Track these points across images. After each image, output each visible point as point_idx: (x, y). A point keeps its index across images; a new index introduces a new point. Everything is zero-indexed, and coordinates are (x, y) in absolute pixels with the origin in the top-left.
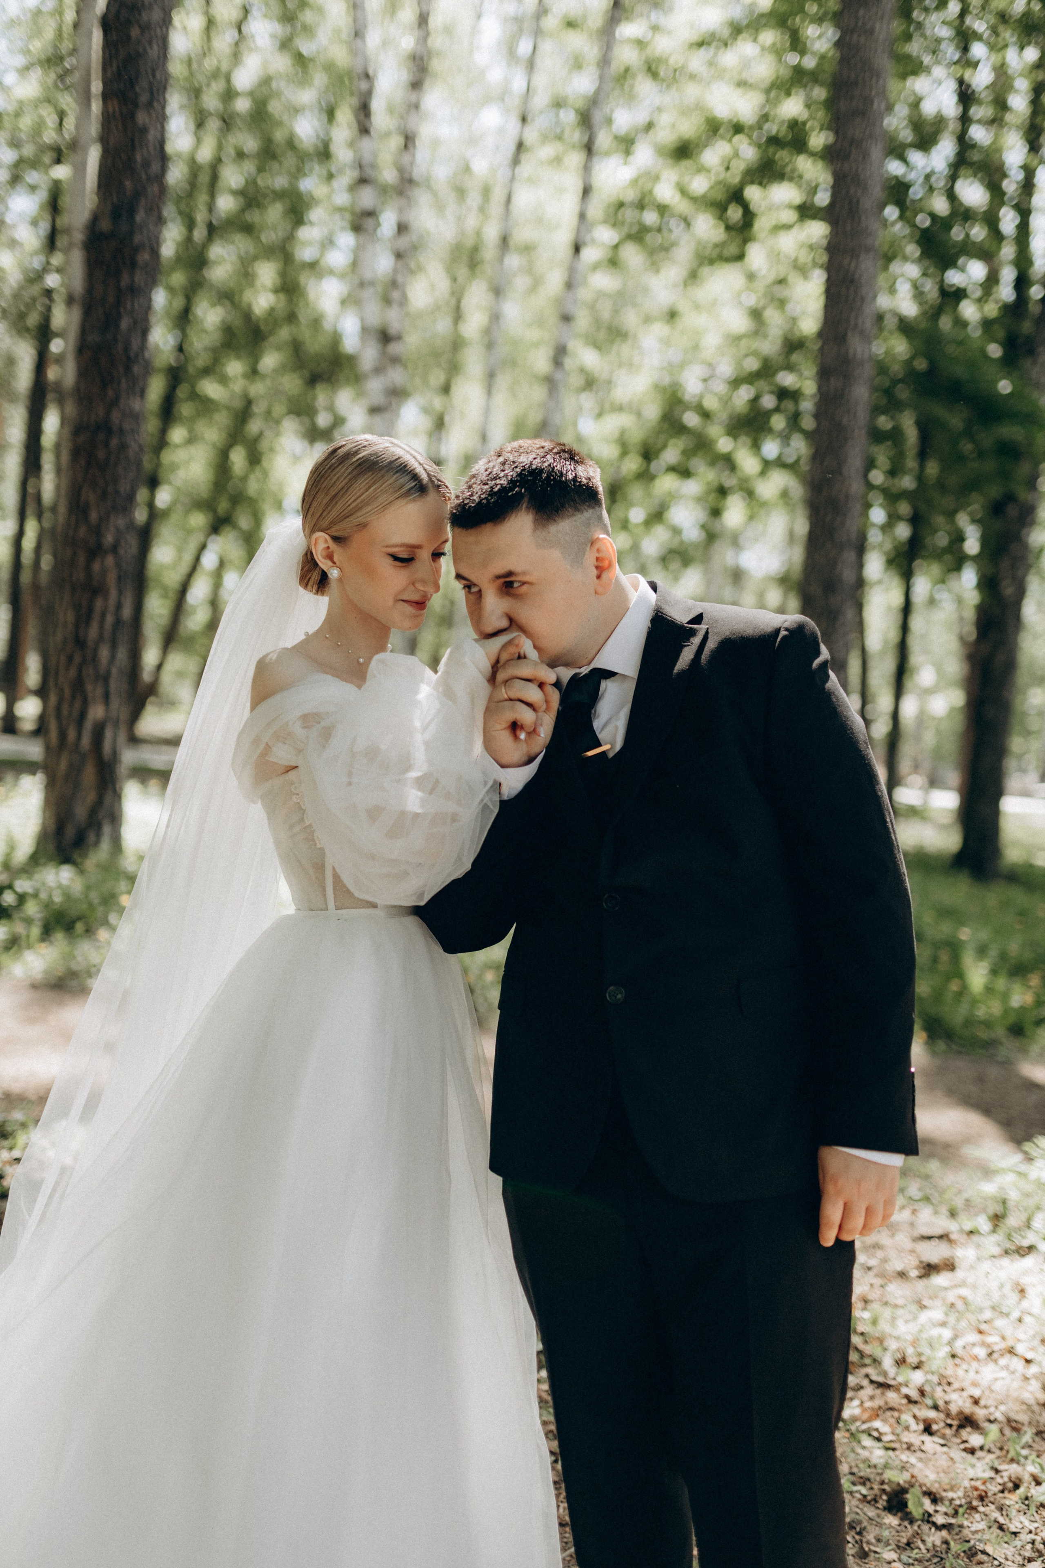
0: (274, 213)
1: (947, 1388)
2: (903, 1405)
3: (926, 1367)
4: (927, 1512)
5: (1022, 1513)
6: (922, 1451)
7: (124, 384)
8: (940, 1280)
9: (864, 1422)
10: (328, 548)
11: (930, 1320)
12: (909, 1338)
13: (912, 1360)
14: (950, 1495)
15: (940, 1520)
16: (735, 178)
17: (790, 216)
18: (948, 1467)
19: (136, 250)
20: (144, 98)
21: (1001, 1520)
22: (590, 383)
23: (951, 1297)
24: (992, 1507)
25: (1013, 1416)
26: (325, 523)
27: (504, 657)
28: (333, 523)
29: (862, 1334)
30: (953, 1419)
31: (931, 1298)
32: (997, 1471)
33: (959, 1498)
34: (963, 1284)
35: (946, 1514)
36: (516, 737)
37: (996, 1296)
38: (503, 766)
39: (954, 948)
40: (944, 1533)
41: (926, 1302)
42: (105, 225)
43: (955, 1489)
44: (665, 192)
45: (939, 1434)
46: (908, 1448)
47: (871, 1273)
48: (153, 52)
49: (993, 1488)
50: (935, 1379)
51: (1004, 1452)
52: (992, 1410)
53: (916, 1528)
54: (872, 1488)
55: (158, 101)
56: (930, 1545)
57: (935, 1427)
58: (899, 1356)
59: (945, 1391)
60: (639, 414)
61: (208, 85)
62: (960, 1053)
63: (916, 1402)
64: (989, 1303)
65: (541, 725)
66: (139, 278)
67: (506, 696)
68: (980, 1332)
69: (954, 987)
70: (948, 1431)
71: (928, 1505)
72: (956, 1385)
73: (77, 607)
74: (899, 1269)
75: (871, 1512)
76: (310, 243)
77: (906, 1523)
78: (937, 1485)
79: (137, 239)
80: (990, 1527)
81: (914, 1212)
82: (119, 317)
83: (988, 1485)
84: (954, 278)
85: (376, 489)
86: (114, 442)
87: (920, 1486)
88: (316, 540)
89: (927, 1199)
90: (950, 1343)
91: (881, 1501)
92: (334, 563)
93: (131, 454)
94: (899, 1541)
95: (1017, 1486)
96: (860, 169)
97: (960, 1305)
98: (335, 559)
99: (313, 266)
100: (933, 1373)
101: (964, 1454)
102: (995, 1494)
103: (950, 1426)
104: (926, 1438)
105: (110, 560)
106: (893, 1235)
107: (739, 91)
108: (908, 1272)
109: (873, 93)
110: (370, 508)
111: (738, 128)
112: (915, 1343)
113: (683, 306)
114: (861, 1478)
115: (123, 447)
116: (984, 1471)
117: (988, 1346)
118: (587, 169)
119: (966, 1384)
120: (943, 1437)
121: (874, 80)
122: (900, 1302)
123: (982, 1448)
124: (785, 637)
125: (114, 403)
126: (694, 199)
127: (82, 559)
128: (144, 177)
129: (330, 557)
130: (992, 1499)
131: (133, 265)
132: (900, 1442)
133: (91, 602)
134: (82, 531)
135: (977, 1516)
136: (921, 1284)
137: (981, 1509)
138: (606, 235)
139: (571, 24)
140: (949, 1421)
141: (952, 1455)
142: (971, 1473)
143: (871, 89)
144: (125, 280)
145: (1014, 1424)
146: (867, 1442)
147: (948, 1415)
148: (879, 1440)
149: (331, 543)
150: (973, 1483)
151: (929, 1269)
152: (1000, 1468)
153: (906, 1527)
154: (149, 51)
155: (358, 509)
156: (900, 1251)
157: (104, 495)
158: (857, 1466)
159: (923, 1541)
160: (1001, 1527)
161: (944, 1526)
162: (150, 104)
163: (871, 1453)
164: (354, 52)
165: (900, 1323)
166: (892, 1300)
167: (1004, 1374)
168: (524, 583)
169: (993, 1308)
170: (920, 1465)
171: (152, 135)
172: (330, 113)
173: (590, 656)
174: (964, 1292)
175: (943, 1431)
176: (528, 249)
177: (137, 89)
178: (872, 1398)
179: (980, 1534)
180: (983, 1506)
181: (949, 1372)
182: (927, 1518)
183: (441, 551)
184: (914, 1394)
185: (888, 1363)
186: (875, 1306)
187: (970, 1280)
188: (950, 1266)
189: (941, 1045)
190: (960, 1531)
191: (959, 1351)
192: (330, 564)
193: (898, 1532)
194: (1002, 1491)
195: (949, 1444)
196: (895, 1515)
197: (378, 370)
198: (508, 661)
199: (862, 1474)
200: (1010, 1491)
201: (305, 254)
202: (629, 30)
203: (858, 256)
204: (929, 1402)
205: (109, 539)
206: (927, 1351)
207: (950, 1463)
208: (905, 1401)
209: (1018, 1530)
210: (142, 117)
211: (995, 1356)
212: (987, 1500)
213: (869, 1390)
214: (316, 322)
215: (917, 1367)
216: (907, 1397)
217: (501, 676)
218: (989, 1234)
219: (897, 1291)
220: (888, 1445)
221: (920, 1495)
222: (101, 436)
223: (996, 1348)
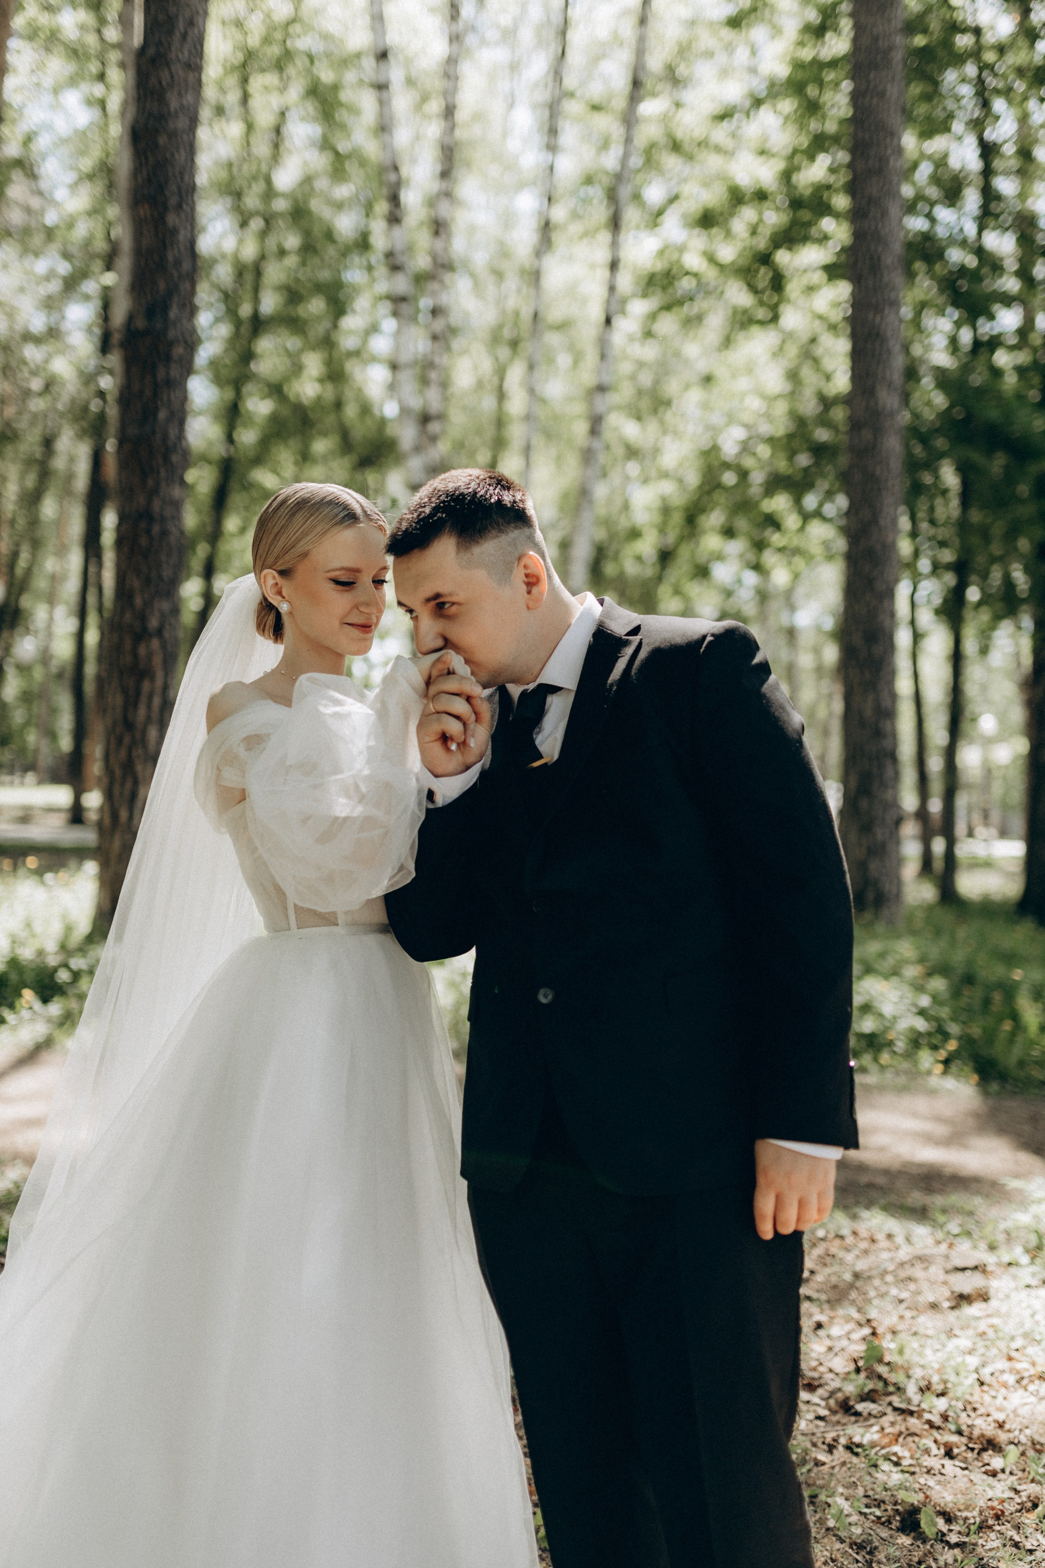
0: (316, 306)
1: (972, 1414)
2: (926, 1430)
3: (951, 1395)
4: (941, 1531)
5: (1039, 1532)
6: (942, 1474)
7: (163, 473)
8: (974, 1310)
9: (883, 1448)
10: (277, 584)
11: (957, 1347)
12: (936, 1366)
13: (939, 1388)
14: (964, 1514)
15: (953, 1538)
16: (762, 243)
17: (818, 277)
18: (967, 1489)
19: (171, 344)
20: (173, 201)
21: (1017, 1538)
22: (632, 452)
23: (982, 1326)
24: (1009, 1525)
25: (1037, 1438)
26: (270, 560)
27: (435, 673)
28: (277, 558)
29: (889, 1364)
30: (975, 1443)
31: (962, 1329)
32: (1017, 1492)
33: (974, 1517)
34: (997, 1313)
35: (960, 1533)
36: (448, 750)
37: (1028, 1325)
38: (436, 776)
39: (1009, 991)
40: (957, 1551)
41: (957, 1332)
42: (140, 323)
43: (971, 1509)
44: (693, 261)
45: (960, 1457)
46: (928, 1472)
47: (903, 1305)
48: (181, 157)
49: (1010, 1508)
50: (960, 1405)
51: (1026, 1473)
52: (1017, 1433)
53: (928, 1547)
54: (886, 1510)
55: (187, 204)
56: (942, 1563)
57: (956, 1451)
58: (923, 1384)
59: (969, 1416)
60: (680, 481)
61: (250, 187)
62: (1015, 1093)
63: (939, 1428)
64: (1021, 1331)
65: (473, 736)
66: (174, 372)
67: (433, 711)
68: (1010, 1359)
69: (1007, 1026)
70: (969, 1455)
71: (941, 1523)
72: (981, 1410)
73: (125, 691)
74: (931, 1300)
75: (884, 1533)
76: (350, 332)
77: (919, 1543)
78: (951, 1505)
79: (172, 334)
80: (1005, 1545)
81: (951, 1246)
82: (157, 409)
83: (1005, 1504)
84: (986, 328)
85: (313, 520)
86: (156, 529)
87: (935, 1507)
88: (265, 577)
89: (968, 1234)
90: (977, 1371)
91: (894, 1522)
92: (284, 597)
93: (172, 539)
94: (911, 1560)
95: (1035, 1506)
96: (880, 225)
97: (991, 1334)
98: (284, 594)
99: (356, 354)
100: (957, 1399)
101: (985, 1477)
102: (1012, 1514)
103: (972, 1449)
104: (947, 1462)
105: (155, 643)
106: (926, 1268)
107: (762, 159)
108: (940, 1303)
109: (889, 151)
110: (308, 538)
111: (761, 196)
112: (939, 1371)
113: (720, 372)
114: (875, 1500)
115: (165, 533)
116: (1003, 1492)
117: (1018, 1372)
118: (615, 245)
119: (992, 1410)
120: (965, 1460)
121: (888, 140)
122: (930, 1332)
123: (1003, 1471)
124: (710, 642)
125: (154, 492)
126: (721, 267)
127: (128, 644)
128: (176, 274)
129: (279, 593)
130: (1009, 1518)
131: (168, 358)
132: (920, 1465)
133: (139, 683)
134: (128, 617)
135: (993, 1535)
136: (952, 1316)
137: (997, 1528)
138: (639, 308)
139: (596, 108)
140: (971, 1445)
141: (972, 1478)
142: (990, 1494)
143: (886, 148)
144: (161, 374)
145: (1038, 1447)
146: (886, 1466)
147: (970, 1438)
148: (897, 1464)
149: (279, 579)
150: (990, 1503)
151: (962, 1299)
152: (1019, 1488)
153: (919, 1547)
154: (177, 156)
155: (298, 540)
156: (932, 1283)
157: (147, 581)
158: (873, 1489)
159: (935, 1560)
160: (1016, 1545)
161: (957, 1545)
162: (179, 206)
163: (889, 1477)
164: (385, 147)
165: (928, 1352)
166: (921, 1331)
167: (1033, 1399)
168: (453, 604)
169: (1026, 1335)
170: (938, 1487)
171: (182, 236)
172: (368, 209)
173: (535, 673)
174: (995, 1321)
175: (965, 1454)
176: (563, 326)
177: (167, 193)
178: (893, 1424)
179: (994, 1552)
180: (999, 1524)
181: (976, 1398)
182: (941, 1537)
183: (382, 578)
184: (937, 1420)
185: (912, 1390)
186: (903, 1337)
187: (1004, 1309)
188: (984, 1297)
189: (995, 1087)
190: (974, 1549)
191: (987, 1379)
192: (280, 598)
193: (910, 1551)
194: (1020, 1511)
195: (970, 1467)
196: (908, 1535)
197: (418, 449)
198: (438, 676)
199: (876, 1497)
200: (1028, 1511)
201: (348, 343)
202: (649, 108)
203: (883, 310)
204: (953, 1427)
205: (153, 623)
206: (952, 1378)
207: (969, 1485)
208: (927, 1427)
209: (1034, 1548)
210: (172, 219)
211: (1025, 1382)
212: (1003, 1519)
213: (891, 1416)
214: (366, 409)
215: (942, 1394)
216: (930, 1423)
217: (433, 690)
218: (1028, 1266)
219: (927, 1322)
220: (906, 1469)
221: (934, 1515)
222: (143, 525)
223: (1026, 1374)
